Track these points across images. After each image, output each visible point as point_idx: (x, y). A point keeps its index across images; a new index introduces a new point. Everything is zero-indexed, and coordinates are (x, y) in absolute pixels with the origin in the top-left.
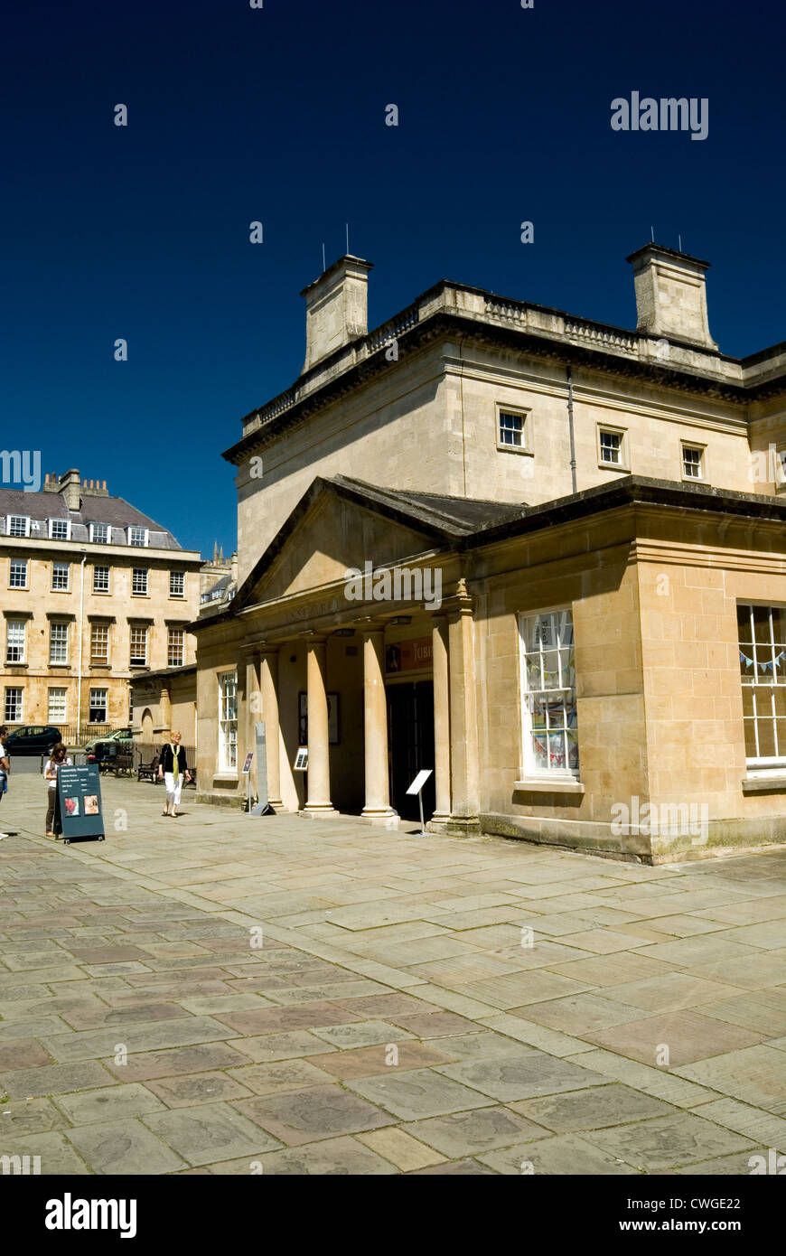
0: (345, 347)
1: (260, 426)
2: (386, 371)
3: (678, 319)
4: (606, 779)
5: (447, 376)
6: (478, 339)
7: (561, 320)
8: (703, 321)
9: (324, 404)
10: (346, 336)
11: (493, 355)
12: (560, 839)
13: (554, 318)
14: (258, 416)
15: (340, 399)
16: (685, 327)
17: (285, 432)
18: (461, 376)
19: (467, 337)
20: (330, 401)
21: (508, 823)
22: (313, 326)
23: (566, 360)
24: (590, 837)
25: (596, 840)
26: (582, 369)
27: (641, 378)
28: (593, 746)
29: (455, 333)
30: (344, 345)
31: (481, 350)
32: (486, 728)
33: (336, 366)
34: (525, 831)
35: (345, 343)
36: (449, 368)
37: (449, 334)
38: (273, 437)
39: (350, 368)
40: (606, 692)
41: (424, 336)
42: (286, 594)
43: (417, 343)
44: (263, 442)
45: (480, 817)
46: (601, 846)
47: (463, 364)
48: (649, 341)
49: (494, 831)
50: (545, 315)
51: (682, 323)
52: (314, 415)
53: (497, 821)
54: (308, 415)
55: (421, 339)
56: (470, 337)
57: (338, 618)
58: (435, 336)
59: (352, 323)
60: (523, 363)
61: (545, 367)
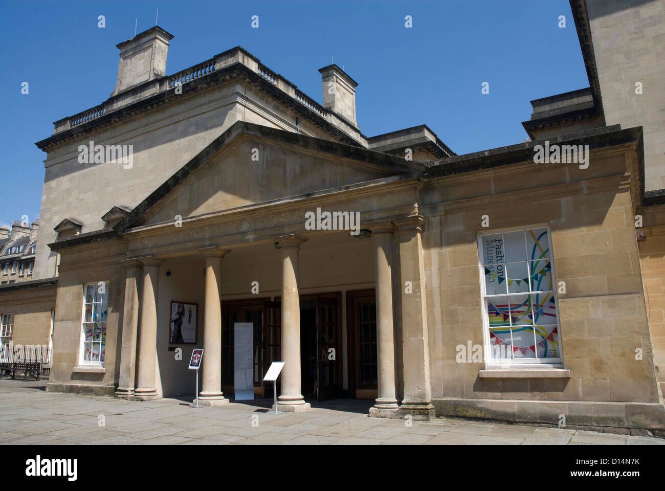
0: (152, 81)
1: (69, 128)
2: (186, 98)
3: (344, 108)
4: (599, 365)
5: (237, 104)
6: (256, 87)
7: (294, 91)
8: (354, 113)
9: (131, 116)
10: (152, 75)
11: (262, 99)
12: (542, 418)
13: (291, 89)
14: (69, 121)
15: (143, 114)
16: (346, 113)
17: (94, 132)
18: (245, 106)
19: (251, 83)
20: (136, 114)
21: (473, 406)
22: (124, 67)
23: (297, 114)
24: (583, 414)
25: (591, 418)
26: (304, 121)
27: (329, 134)
28: (580, 338)
29: (245, 79)
30: (150, 80)
31: (256, 94)
32: (439, 325)
33: (142, 93)
34: (494, 412)
35: (152, 79)
36: (239, 99)
37: (241, 79)
38: (83, 135)
39: (155, 95)
40: (595, 293)
41: (223, 77)
42: (191, 215)
43: (216, 81)
44: (74, 138)
45: (433, 402)
46: (597, 422)
47: (247, 99)
48: (332, 115)
49: (452, 413)
50: (286, 85)
51: (345, 111)
52: (120, 122)
53: (456, 405)
54: (115, 122)
55: (221, 79)
56: (252, 84)
57: (250, 237)
58: (231, 77)
59: (157, 68)
60: (276, 108)
61: (286, 114)
